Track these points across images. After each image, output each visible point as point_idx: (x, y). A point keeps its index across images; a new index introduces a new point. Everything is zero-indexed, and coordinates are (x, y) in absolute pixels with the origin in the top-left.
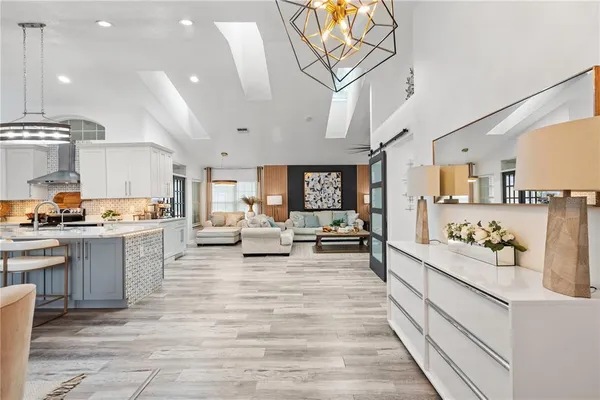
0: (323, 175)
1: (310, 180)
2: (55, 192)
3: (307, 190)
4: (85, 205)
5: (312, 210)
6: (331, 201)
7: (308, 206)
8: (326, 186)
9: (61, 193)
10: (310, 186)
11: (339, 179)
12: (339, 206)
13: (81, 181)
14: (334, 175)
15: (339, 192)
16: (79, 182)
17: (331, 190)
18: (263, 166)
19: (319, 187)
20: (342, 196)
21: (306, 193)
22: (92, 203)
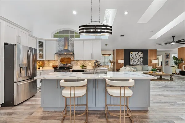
0: (136, 53)
1: (132, 55)
2: (61, 58)
3: (131, 58)
4: (72, 62)
5: (133, 65)
6: (139, 62)
7: (131, 64)
8: (137, 57)
9: (63, 58)
10: (132, 56)
11: (142, 54)
12: (142, 64)
13: (74, 53)
14: (140, 53)
15: (142, 59)
16: (73, 53)
17: (139, 58)
18: (115, 49)
19: (135, 57)
20: (143, 60)
21: (131, 59)
22: (75, 62)
